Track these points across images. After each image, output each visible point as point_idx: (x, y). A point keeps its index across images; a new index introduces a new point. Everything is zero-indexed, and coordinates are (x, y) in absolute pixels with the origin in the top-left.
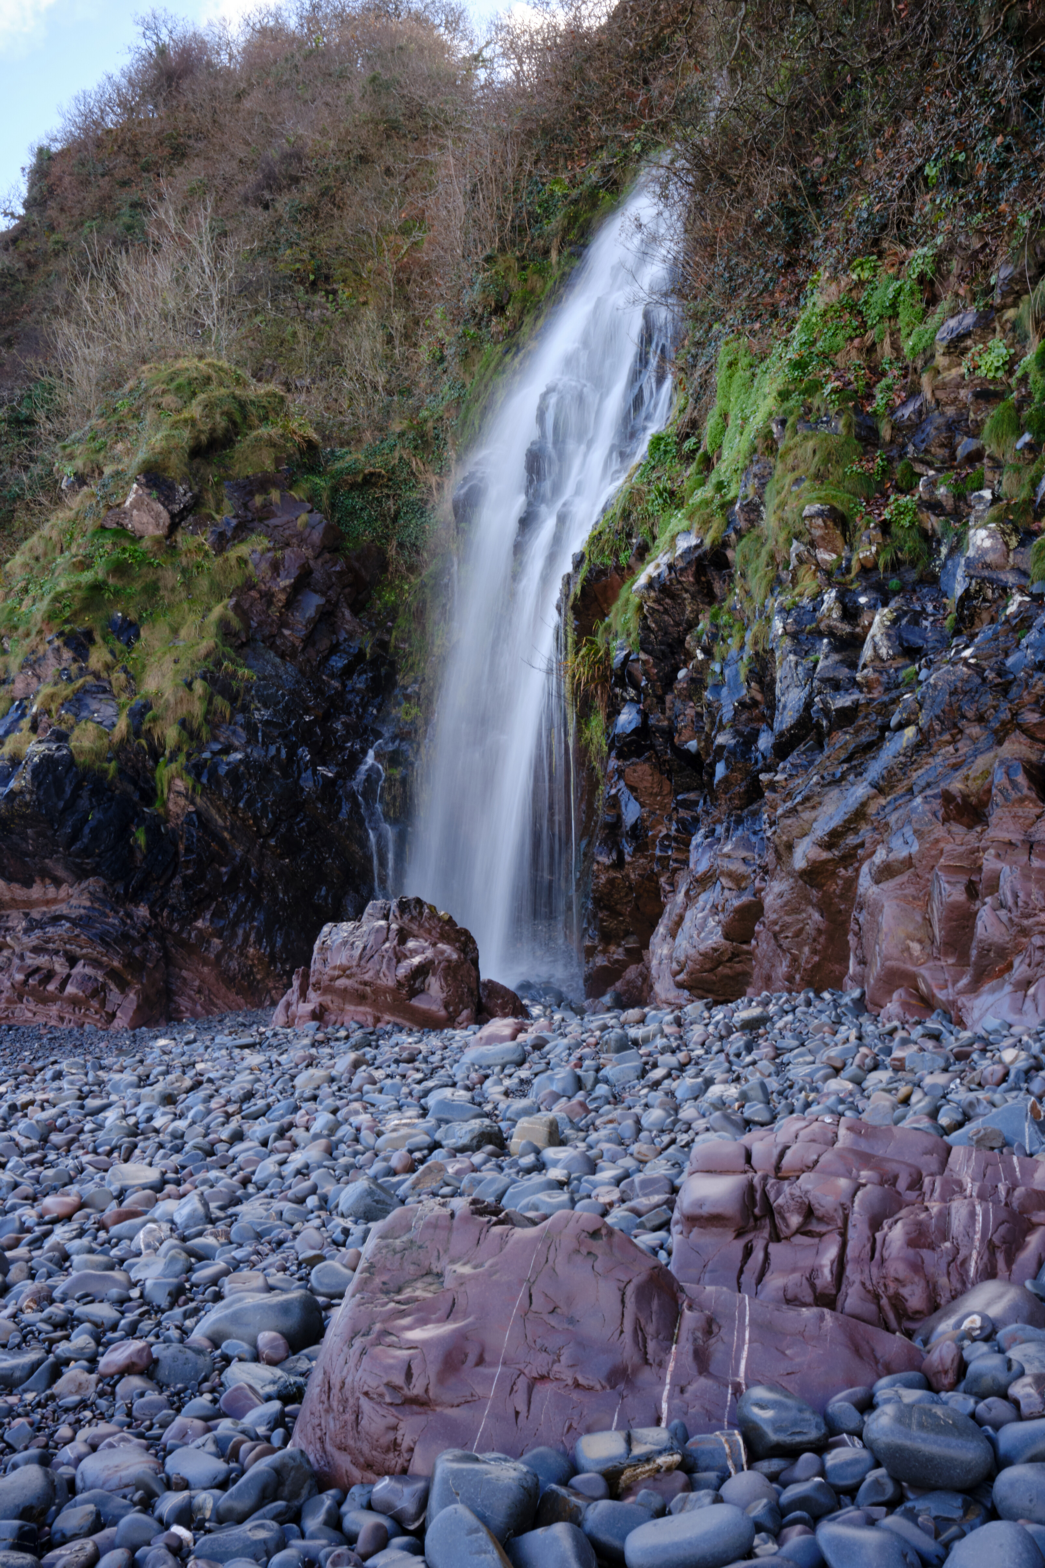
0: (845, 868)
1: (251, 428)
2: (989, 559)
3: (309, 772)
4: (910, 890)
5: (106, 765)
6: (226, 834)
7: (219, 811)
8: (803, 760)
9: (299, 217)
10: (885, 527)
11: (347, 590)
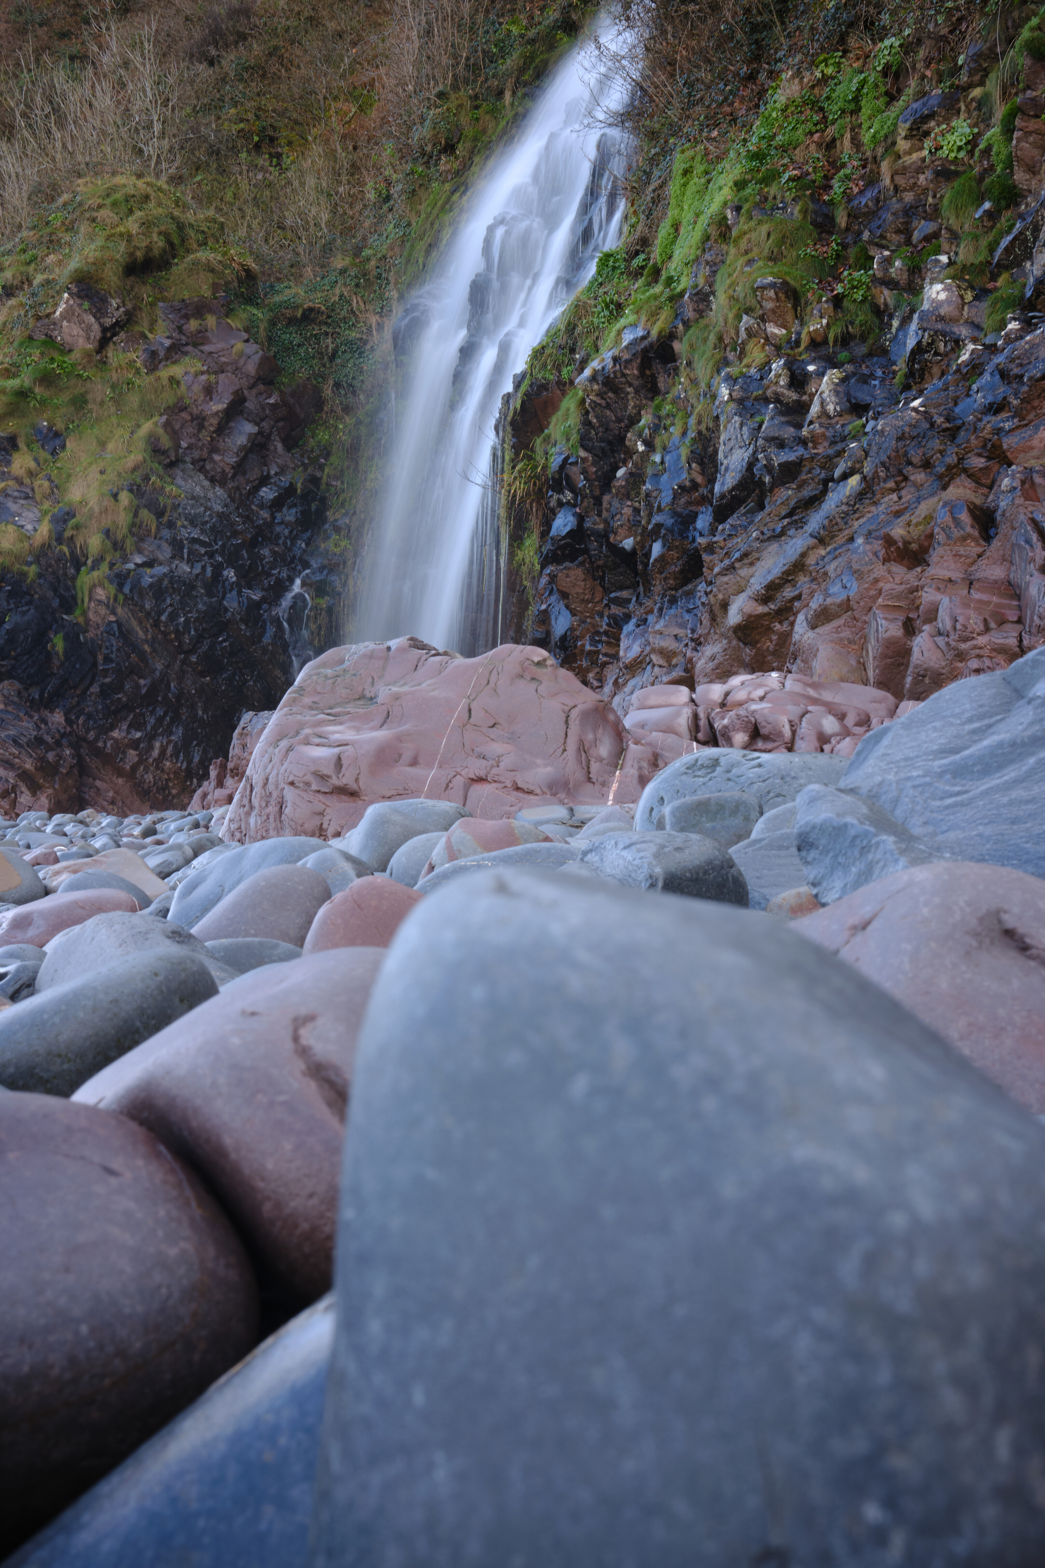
0: (781, 623)
1: (188, 251)
2: (942, 312)
3: (234, 593)
4: (846, 633)
5: (25, 568)
6: (146, 647)
7: (140, 623)
8: (744, 521)
9: (246, 76)
10: (837, 301)
11: (281, 424)
